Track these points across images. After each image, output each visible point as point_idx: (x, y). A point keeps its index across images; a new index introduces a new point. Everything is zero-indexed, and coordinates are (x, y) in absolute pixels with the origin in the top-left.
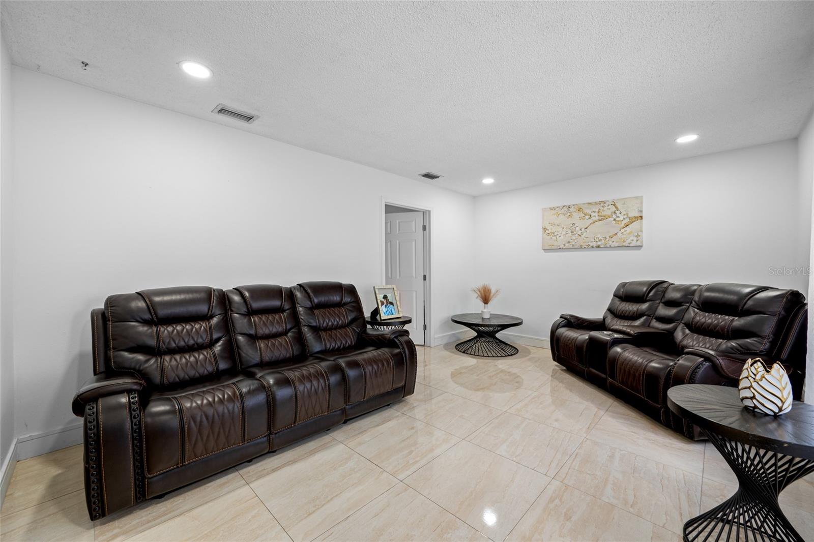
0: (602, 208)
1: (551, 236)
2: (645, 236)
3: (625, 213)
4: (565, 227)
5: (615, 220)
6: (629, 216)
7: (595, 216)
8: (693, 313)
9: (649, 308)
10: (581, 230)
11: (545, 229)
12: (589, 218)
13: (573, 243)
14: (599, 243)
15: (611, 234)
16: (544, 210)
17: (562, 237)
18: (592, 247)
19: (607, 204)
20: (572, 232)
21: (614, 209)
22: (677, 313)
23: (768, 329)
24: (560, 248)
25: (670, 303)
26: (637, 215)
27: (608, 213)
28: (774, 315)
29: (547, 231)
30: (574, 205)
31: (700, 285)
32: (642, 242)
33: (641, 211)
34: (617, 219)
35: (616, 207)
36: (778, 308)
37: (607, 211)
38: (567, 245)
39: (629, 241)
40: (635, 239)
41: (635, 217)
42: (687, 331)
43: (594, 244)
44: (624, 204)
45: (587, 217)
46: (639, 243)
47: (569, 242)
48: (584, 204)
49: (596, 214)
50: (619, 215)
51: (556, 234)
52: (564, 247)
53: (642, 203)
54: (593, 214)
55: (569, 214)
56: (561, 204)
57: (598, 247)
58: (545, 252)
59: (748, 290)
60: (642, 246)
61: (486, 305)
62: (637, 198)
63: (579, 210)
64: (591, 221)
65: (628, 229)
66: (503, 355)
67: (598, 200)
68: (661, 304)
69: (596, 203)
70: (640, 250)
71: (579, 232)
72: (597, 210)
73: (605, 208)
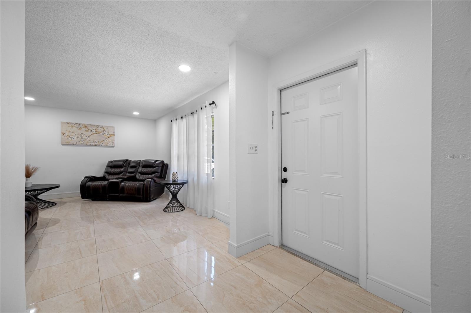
0: (97, 128)
1: (68, 138)
2: (115, 142)
3: (108, 132)
4: (77, 134)
5: (103, 134)
6: (110, 133)
7: (94, 131)
8: (140, 169)
9: (125, 169)
10: (86, 136)
11: (63, 134)
12: (91, 132)
13: (82, 143)
14: (96, 144)
15: (102, 140)
16: (63, 123)
17: (75, 139)
18: (93, 145)
19: (100, 127)
20: (81, 137)
21: (103, 130)
22: (135, 170)
23: (159, 171)
24: (74, 144)
25: (133, 167)
26: (113, 134)
27: (100, 131)
28: (160, 167)
29: (65, 135)
30: (82, 124)
31: (141, 161)
32: (114, 145)
33: (114, 133)
34: (104, 134)
35: (104, 129)
36: (161, 165)
37: (100, 130)
38: (78, 143)
39: (109, 144)
40: (112, 143)
41: (112, 135)
42: (140, 175)
43: (94, 144)
44: (107, 128)
45: (90, 131)
46: (113, 145)
47: (79, 142)
48: (88, 124)
49: (95, 131)
50: (105, 133)
51: (71, 137)
52: (76, 144)
53: (114, 129)
54: (93, 130)
55: (79, 128)
56: (75, 122)
57: (96, 145)
58: (63, 146)
59: (153, 161)
60: (114, 146)
61: (29, 178)
62: (112, 127)
63: (85, 127)
64: (91, 133)
65: (109, 139)
66: (46, 207)
67: (95, 124)
68: (129, 168)
69: (94, 125)
70: (113, 148)
71: (86, 138)
72: (95, 129)
73: (99, 129)
